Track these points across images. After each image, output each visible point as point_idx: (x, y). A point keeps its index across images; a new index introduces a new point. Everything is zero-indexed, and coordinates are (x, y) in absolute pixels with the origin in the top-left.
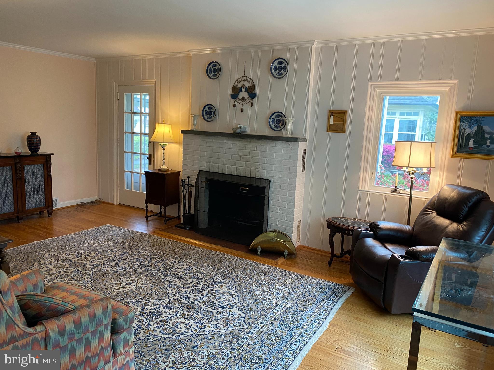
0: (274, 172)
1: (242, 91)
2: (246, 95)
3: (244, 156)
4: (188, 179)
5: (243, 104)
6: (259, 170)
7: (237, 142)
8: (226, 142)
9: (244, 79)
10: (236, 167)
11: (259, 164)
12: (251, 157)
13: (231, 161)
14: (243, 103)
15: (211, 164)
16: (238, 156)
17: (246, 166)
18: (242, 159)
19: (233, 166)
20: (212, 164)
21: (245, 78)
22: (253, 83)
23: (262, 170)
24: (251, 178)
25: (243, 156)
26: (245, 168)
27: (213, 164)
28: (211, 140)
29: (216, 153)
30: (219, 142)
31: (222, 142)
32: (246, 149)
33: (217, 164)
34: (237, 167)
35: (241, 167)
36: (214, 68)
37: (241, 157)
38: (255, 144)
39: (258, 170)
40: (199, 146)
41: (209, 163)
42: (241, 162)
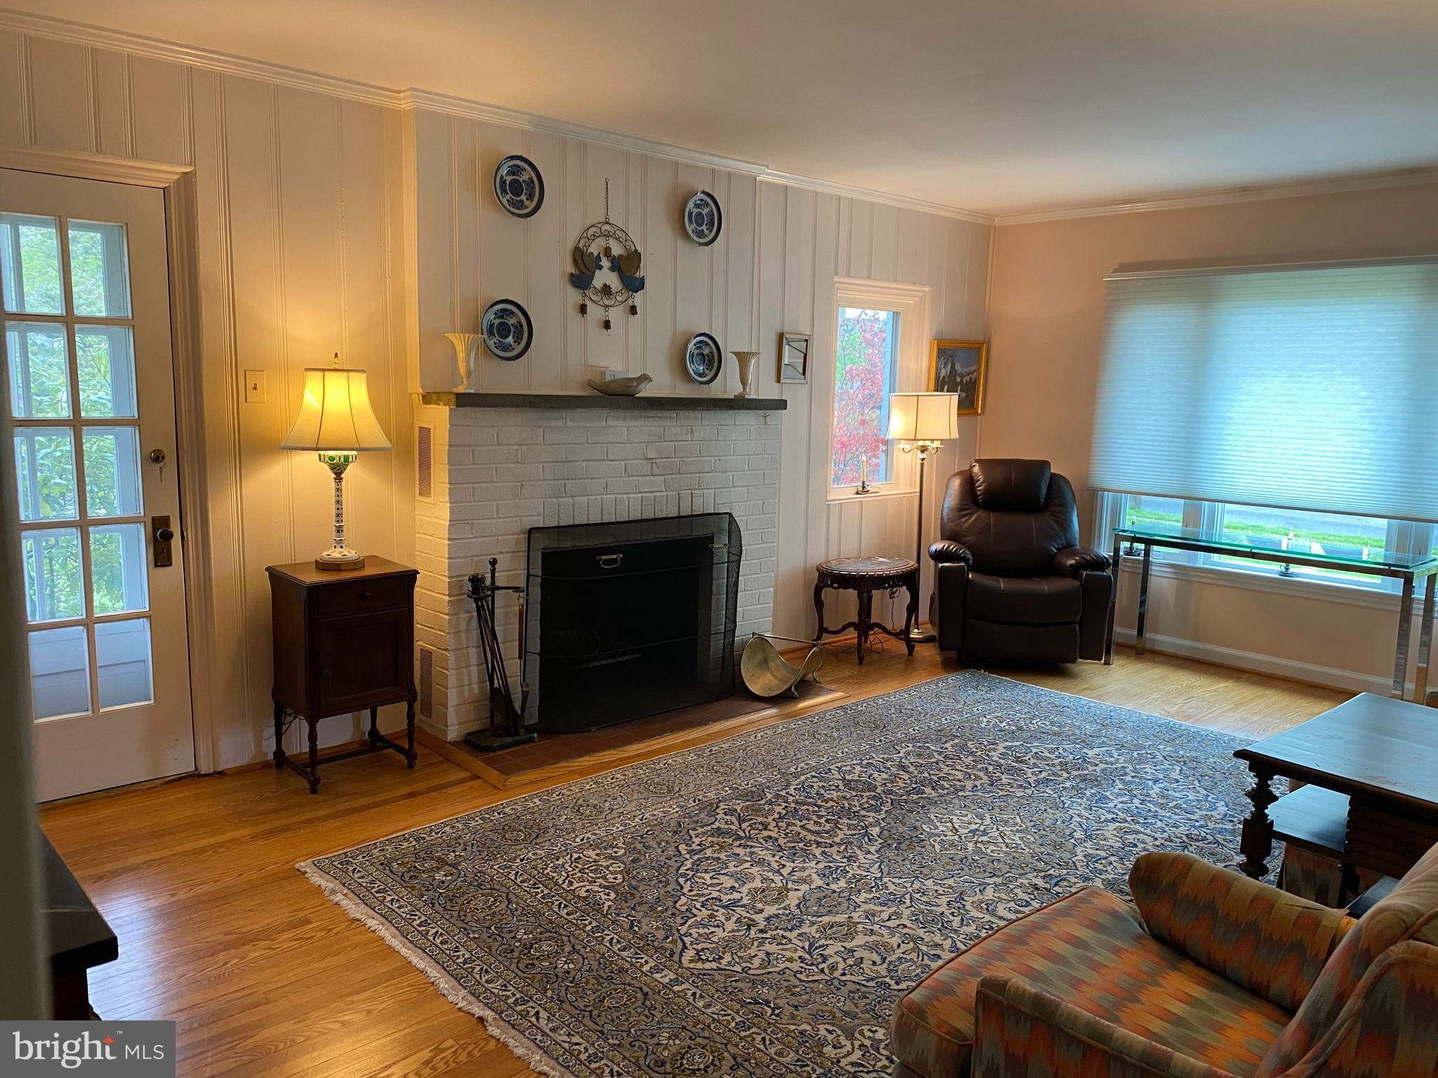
0: (732, 489)
1: (601, 268)
2: (614, 281)
3: (661, 460)
4: (493, 572)
5: (608, 306)
6: (698, 492)
7: (641, 422)
8: (610, 423)
9: (605, 229)
10: (640, 495)
11: (698, 475)
12: (678, 460)
13: (625, 479)
14: (607, 302)
15: (561, 500)
16: (644, 462)
17: (668, 488)
18: (656, 471)
19: (631, 496)
20: (566, 499)
21: (606, 227)
22: (633, 248)
23: (705, 491)
24: (682, 519)
25: (658, 461)
26: (665, 494)
27: (570, 499)
28: (560, 423)
29: (578, 463)
30: (586, 427)
31: (595, 424)
32: (667, 439)
33: (583, 498)
34: (644, 495)
35: (653, 492)
36: (512, 177)
37: (654, 465)
38: (687, 422)
39: (696, 492)
40: (516, 447)
41: (555, 500)
42: (651, 478)
